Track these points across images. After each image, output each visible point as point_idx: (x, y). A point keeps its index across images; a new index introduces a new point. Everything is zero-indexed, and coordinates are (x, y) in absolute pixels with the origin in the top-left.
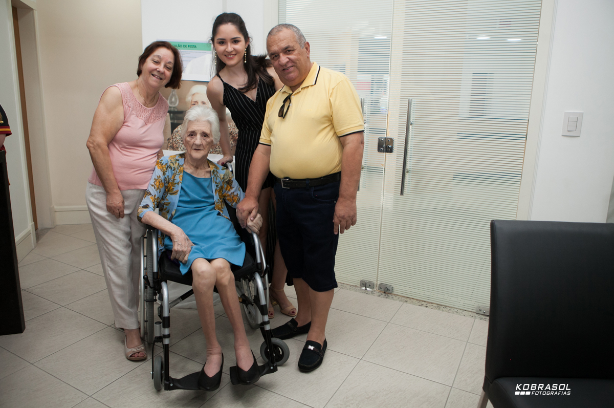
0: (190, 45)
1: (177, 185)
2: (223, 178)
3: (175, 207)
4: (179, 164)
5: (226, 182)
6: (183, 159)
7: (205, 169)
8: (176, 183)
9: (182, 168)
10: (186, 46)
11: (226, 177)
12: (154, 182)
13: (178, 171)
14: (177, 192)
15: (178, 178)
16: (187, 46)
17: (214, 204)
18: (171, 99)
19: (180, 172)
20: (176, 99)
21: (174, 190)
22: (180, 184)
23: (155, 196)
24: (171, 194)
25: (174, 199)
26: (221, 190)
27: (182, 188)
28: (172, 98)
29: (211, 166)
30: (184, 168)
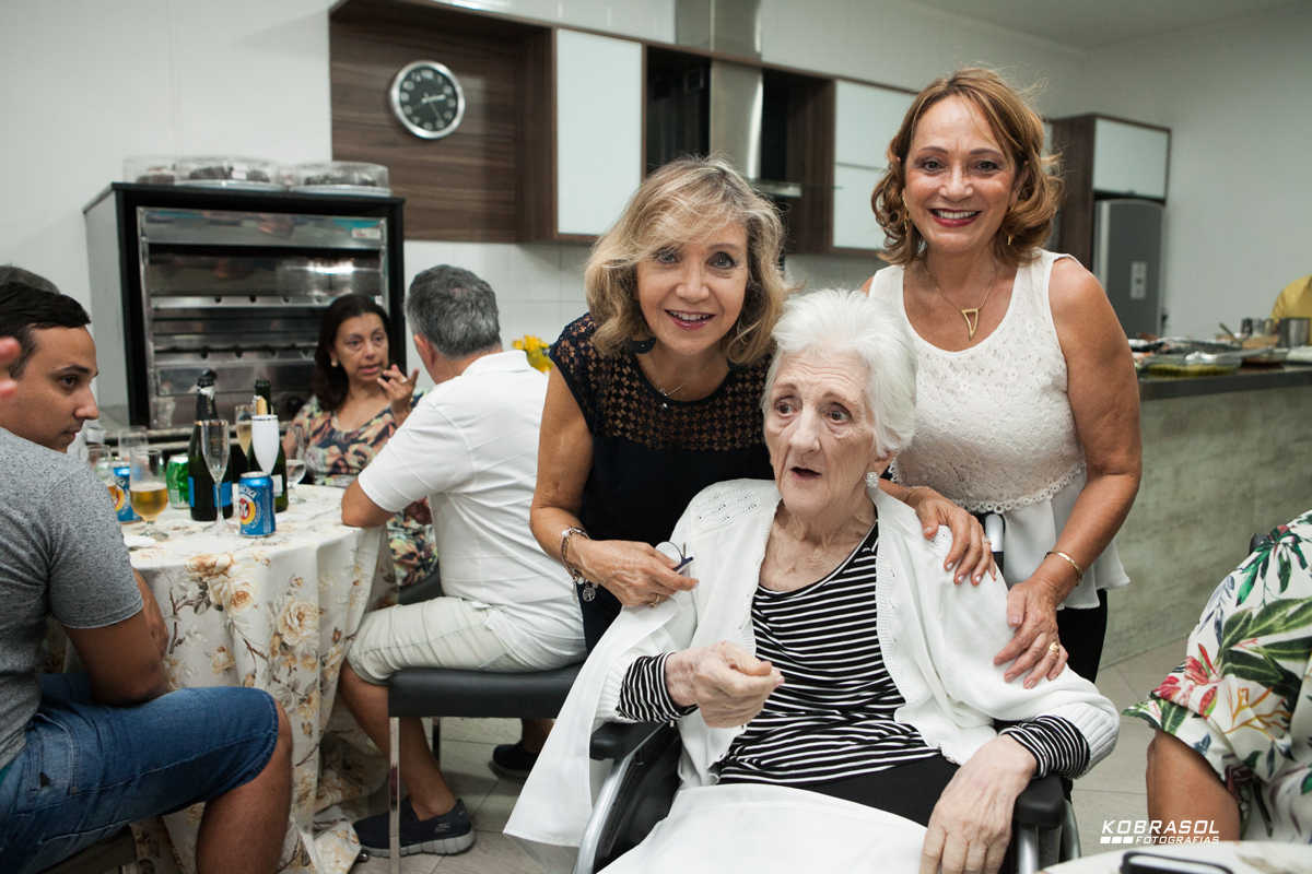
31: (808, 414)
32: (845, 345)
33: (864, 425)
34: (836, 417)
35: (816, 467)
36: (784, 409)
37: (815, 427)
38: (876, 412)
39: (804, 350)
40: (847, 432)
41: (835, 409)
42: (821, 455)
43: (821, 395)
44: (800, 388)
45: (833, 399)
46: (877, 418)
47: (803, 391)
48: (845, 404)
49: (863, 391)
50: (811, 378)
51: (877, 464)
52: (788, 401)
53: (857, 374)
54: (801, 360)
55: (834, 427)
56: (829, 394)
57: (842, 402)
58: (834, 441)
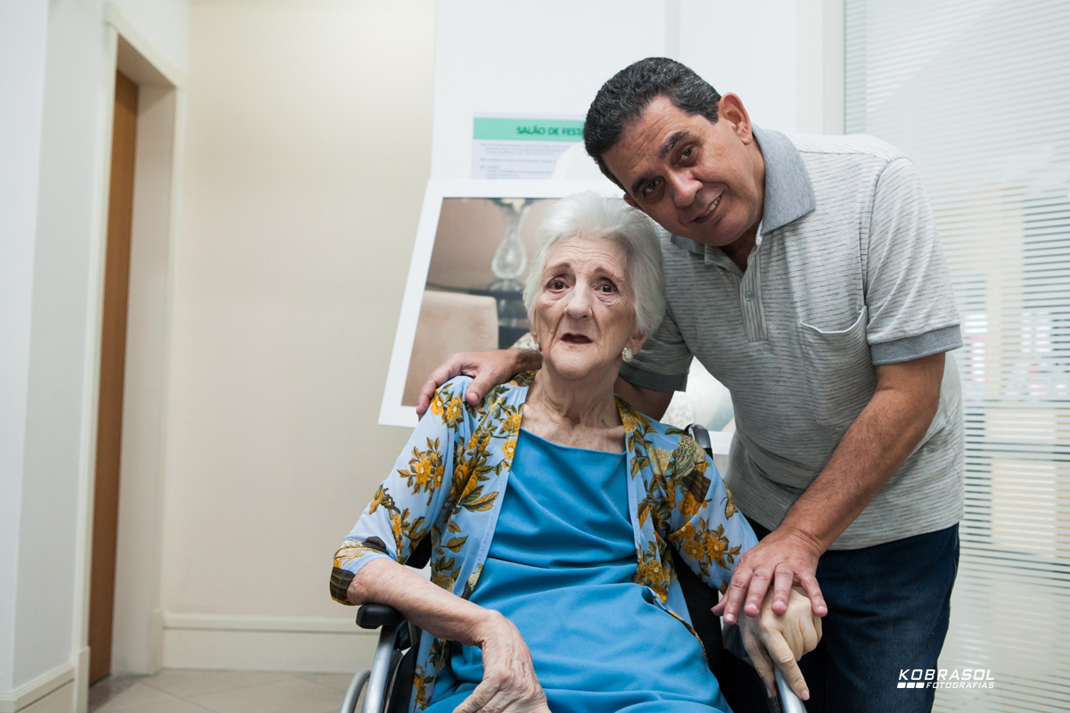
0: (567, 126)
1: (493, 473)
2: (672, 465)
3: (481, 558)
4: (505, 401)
5: (684, 479)
6: (525, 389)
7: (608, 427)
8: (489, 469)
9: (516, 417)
10: (555, 131)
11: (682, 463)
12: (412, 461)
13: (500, 426)
14: (493, 499)
15: (500, 451)
16: (560, 132)
17: (631, 557)
18: (503, 258)
19: (508, 427)
20: (518, 256)
21: (484, 492)
22: (505, 472)
23: (406, 512)
24: (469, 507)
25: (479, 525)
26: (659, 509)
27: (511, 491)
28: (506, 251)
29: (626, 418)
30: (523, 418)
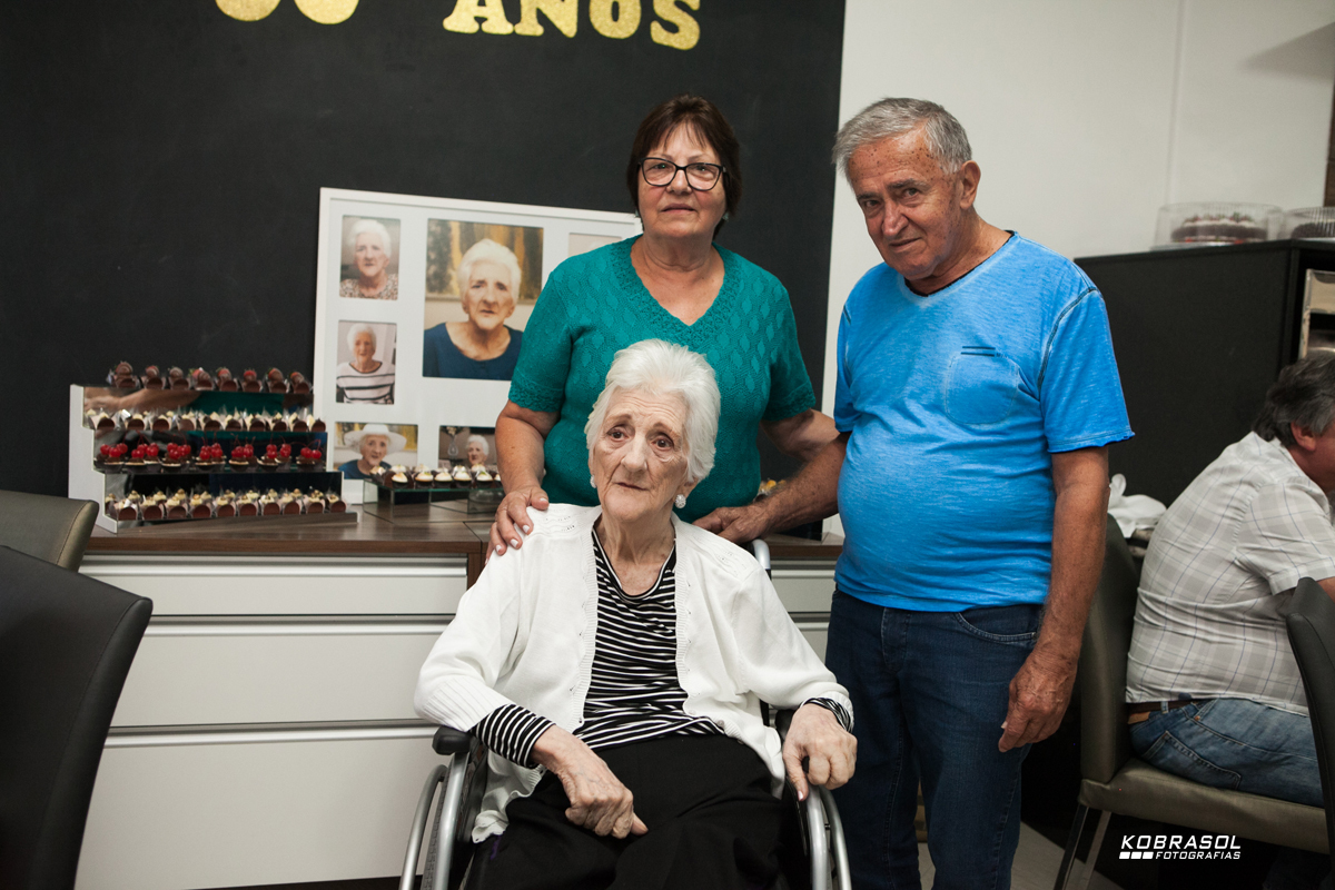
31: (639, 439)
32: (671, 386)
33: (681, 453)
34: (661, 445)
35: (644, 483)
36: (617, 435)
37: (645, 452)
38: (691, 445)
39: (639, 387)
40: (670, 457)
41: (661, 437)
42: (647, 474)
43: (652, 424)
44: (634, 418)
45: (661, 428)
46: (691, 449)
47: (636, 420)
48: (671, 435)
49: (683, 426)
50: (642, 409)
51: (685, 488)
52: (622, 429)
53: (680, 411)
54: (635, 395)
55: (660, 453)
56: (659, 424)
57: (668, 432)
58: (658, 463)
